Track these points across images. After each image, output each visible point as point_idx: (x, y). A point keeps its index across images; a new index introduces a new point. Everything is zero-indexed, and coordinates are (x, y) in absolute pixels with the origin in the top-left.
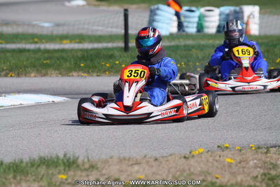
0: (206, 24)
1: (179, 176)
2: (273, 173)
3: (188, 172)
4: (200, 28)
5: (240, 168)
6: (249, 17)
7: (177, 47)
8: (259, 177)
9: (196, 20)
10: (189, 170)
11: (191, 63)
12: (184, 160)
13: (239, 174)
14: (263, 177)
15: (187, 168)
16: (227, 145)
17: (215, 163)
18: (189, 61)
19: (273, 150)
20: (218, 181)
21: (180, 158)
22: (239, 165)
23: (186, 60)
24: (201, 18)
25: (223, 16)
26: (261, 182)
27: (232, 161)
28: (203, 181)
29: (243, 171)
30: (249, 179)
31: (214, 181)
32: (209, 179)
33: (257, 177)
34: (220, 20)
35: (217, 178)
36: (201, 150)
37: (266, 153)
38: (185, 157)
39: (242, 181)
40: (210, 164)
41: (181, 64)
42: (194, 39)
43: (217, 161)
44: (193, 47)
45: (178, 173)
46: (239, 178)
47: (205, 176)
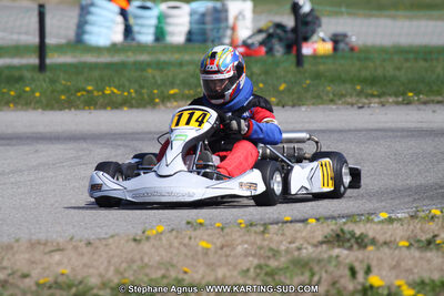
0: (169, 29)
1: (125, 270)
2: (273, 264)
3: (139, 263)
4: (160, 35)
5: (221, 256)
6: (236, 18)
7: (123, 65)
8: (252, 270)
9: (154, 22)
10: (142, 259)
11: (144, 91)
12: (133, 244)
13: (220, 266)
14: (258, 271)
15: (137, 257)
16: (201, 221)
17: (184, 250)
18: (142, 87)
19: (273, 228)
20: (186, 277)
21: (127, 241)
22: (220, 252)
23: (136, 86)
24: (162, 18)
25: (196, 17)
26: (254, 279)
27: (209, 246)
28: (164, 277)
29: (227, 261)
30: (235, 273)
31: (181, 276)
32: (173, 274)
33: (248, 270)
34: (191, 23)
35: (186, 272)
36: (161, 229)
37: (263, 232)
38: (135, 240)
39: (224, 277)
40: (175, 251)
41: (129, 93)
42: (149, 53)
43: (185, 245)
44: (149, 64)
45: (124, 265)
46: (220, 273)
47: (168, 270)
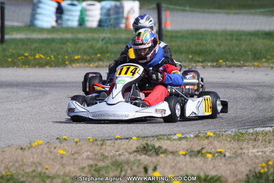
0: (87, 18)
1: (11, 167)
2: (101, 164)
3: (21, 163)
4: (82, 22)
5: (71, 159)
6: (129, 12)
7: (53, 40)
8: (87, 168)
9: (78, 13)
11: (60, 57)
12: (20, 151)
13: (69, 165)
14: (90, 168)
16: (66, 137)
17: (49, 155)
18: (58, 55)
20: (47, 172)
21: (17, 149)
22: (71, 156)
23: (55, 53)
24: (83, 12)
25: (105, 11)
26: (87, 173)
27: (64, 153)
28: (34, 171)
29: (74, 162)
30: (77, 169)
31: (44, 171)
32: (39, 169)
33: (84, 168)
34: (101, 14)
35: (47, 169)
36: (41, 142)
37: (102, 145)
38: (22, 149)
39: (70, 172)
40: (44, 156)
41: (51, 58)
42: (72, 33)
43: (51, 152)
45: (11, 164)
46: (68, 169)
47: (37, 167)
